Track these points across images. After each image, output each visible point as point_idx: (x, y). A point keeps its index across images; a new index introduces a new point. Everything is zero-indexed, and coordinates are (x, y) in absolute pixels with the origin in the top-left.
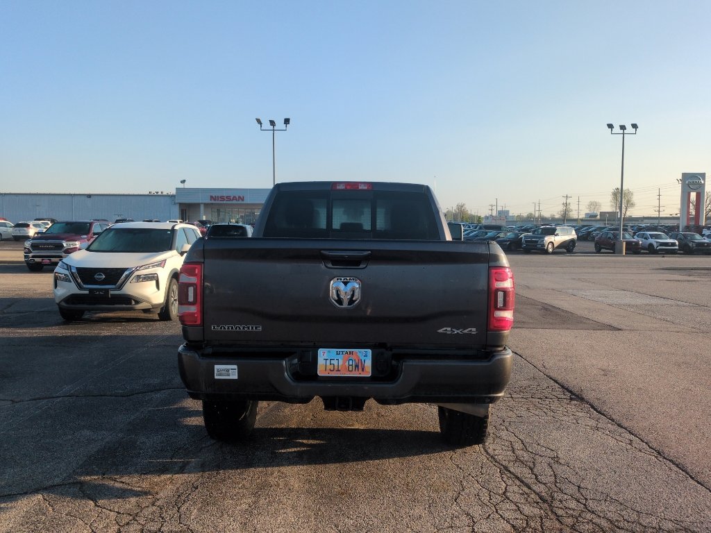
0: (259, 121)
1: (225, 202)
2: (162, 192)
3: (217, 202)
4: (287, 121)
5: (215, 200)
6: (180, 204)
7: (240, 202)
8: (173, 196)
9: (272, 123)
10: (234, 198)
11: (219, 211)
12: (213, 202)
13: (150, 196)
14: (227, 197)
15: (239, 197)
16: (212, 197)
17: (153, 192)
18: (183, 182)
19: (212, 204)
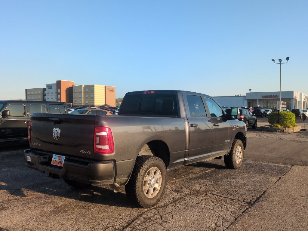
0: (273, 60)
1: (269, 98)
2: (240, 95)
3: (265, 98)
4: (288, 58)
5: (264, 97)
6: (248, 100)
7: (277, 98)
8: (245, 96)
9: (280, 60)
10: (274, 96)
11: (267, 103)
12: (263, 98)
13: (236, 96)
14: (270, 96)
15: (276, 96)
16: (262, 96)
17: (237, 95)
18: (250, 90)
19: (263, 99)
